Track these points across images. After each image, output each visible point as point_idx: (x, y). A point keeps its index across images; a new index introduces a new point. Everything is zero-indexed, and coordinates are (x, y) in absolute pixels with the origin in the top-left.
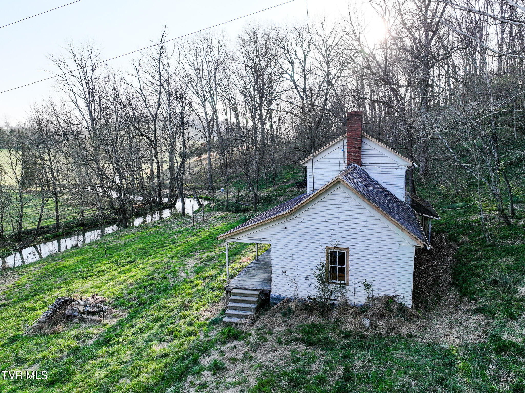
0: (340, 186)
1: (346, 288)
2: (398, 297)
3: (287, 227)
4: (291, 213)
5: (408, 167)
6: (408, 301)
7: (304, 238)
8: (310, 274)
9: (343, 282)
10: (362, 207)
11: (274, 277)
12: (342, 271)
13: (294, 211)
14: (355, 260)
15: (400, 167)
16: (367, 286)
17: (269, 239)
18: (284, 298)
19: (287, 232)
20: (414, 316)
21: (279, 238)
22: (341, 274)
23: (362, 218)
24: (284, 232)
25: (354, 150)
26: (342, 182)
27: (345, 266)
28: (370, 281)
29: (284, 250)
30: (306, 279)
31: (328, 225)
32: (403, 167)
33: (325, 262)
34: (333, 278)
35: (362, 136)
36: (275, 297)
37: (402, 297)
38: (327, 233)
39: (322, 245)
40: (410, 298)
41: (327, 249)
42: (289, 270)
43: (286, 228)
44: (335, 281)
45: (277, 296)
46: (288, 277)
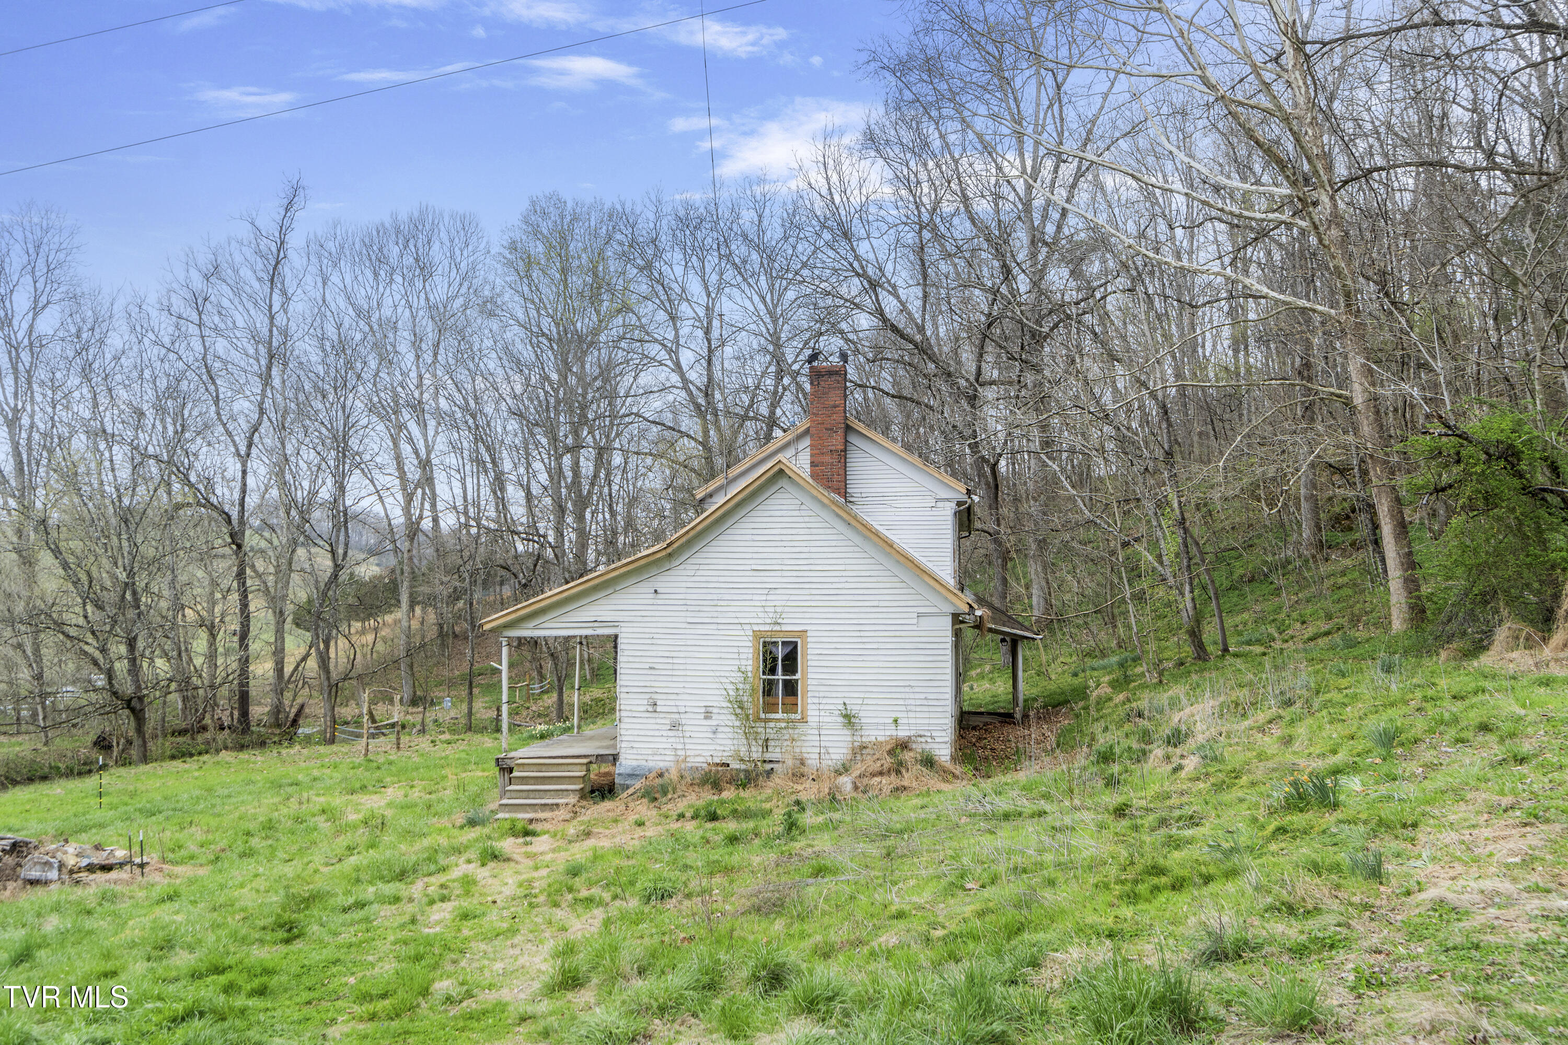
0: (783, 482)
1: (802, 728)
2: (920, 739)
3: (659, 590)
4: (669, 550)
5: (959, 504)
6: (943, 751)
7: (701, 614)
8: (718, 701)
9: (793, 716)
10: (835, 531)
11: (626, 720)
12: (791, 689)
13: (675, 546)
14: (821, 658)
15: (940, 504)
16: (849, 719)
17: (614, 623)
18: (650, 771)
19: (659, 602)
20: (955, 776)
21: (640, 619)
22: (790, 699)
23: (835, 555)
24: (651, 602)
25: (827, 459)
26: (787, 471)
27: (798, 676)
28: (854, 707)
29: (654, 648)
30: (706, 718)
31: (759, 579)
32: (948, 504)
33: (750, 668)
34: (770, 707)
35: (848, 429)
36: (629, 771)
37: (929, 740)
38: (755, 597)
39: (745, 627)
40: (947, 739)
41: (757, 635)
42: (664, 697)
43: (656, 591)
44: (773, 716)
45: (634, 769)
46: (662, 715)
